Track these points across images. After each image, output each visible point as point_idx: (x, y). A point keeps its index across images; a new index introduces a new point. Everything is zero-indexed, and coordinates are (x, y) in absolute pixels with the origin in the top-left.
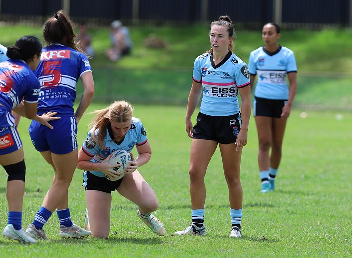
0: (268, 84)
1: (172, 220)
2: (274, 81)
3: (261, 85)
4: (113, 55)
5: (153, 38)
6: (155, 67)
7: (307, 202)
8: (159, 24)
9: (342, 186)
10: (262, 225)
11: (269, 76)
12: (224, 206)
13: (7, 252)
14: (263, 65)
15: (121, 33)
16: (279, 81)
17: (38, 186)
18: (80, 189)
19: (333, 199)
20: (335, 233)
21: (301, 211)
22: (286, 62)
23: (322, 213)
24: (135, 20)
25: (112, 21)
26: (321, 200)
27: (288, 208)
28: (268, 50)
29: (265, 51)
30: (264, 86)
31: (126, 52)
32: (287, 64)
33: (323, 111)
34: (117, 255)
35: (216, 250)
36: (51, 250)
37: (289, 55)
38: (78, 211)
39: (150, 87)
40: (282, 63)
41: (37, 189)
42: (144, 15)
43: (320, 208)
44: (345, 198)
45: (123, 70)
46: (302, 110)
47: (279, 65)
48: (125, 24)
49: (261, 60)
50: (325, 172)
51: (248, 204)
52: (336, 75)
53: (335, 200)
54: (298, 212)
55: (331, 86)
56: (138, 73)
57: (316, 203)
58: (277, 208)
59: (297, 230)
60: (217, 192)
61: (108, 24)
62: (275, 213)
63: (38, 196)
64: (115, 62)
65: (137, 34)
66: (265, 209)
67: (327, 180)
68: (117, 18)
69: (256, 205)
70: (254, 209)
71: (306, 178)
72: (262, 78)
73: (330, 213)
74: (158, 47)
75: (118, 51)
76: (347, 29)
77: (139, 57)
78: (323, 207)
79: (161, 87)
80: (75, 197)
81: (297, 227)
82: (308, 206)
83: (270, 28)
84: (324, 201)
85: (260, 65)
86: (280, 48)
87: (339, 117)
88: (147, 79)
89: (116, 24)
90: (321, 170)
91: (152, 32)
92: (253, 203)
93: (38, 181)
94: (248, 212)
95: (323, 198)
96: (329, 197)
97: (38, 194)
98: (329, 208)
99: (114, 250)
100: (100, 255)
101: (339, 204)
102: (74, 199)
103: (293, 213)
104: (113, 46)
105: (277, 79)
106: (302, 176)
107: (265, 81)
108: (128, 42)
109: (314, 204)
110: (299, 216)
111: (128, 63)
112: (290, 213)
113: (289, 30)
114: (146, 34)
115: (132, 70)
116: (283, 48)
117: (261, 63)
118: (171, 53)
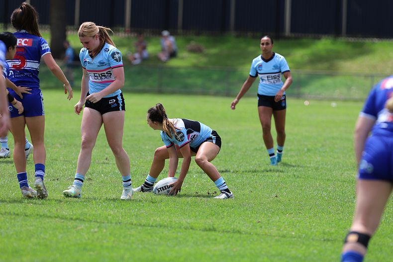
0: (266, 84)
1: (207, 181)
2: (271, 82)
3: (262, 85)
4: (163, 57)
5: (193, 44)
6: (195, 67)
7: (309, 169)
8: (198, 34)
9: (336, 157)
10: (275, 186)
11: (266, 79)
12: (246, 171)
13: (83, 206)
14: (262, 70)
15: (169, 40)
16: (275, 82)
17: (106, 156)
18: (138, 158)
19: (329, 167)
20: (330, 192)
21: (305, 175)
22: (279, 66)
23: (320, 178)
24: (180, 31)
25: (162, 31)
26: (320, 167)
27: (295, 173)
28: (265, 58)
29: (263, 58)
30: (264, 86)
31: (173, 55)
32: (280, 67)
33: (322, 100)
34: (166, 208)
35: (240, 205)
36: (116, 204)
37: (280, 59)
38: (136, 174)
39: (190, 81)
40: (276, 67)
41: (105, 158)
42: (187, 27)
43: (319, 173)
44: (338, 166)
45: (171, 68)
46: (306, 99)
47: (273, 69)
48: (172, 34)
49: (260, 66)
50: (323, 146)
51: (264, 170)
52: (332, 72)
53: (330, 168)
54: (302, 176)
55: (328, 81)
56: (182, 71)
57: (315, 169)
58: (286, 173)
59: (301, 190)
60: (241, 161)
61: (159, 34)
62: (285, 177)
63: (107, 163)
64: (165, 62)
65: (181, 41)
66: (277, 174)
67: (324, 152)
68: (166, 29)
69: (270, 170)
70: (269, 173)
71: (309, 150)
72: (263, 80)
73: (327, 178)
74: (196, 51)
75: (167, 54)
76: (340, 38)
77: (183, 58)
78: (321, 172)
79: (199, 81)
80: (134, 163)
81: (301, 188)
82: (310, 172)
83: (267, 40)
84: (322, 168)
85: (260, 70)
86: (274, 55)
87: (334, 104)
88: (189, 75)
89: (166, 33)
90: (320, 145)
91: (192, 40)
92: (269, 169)
93: (106, 152)
94: (264, 176)
95: (321, 166)
96: (326, 165)
97: (106, 161)
98: (326, 174)
99: (163, 204)
100: (153, 208)
101: (334, 171)
102: (133, 165)
103: (298, 177)
104: (163, 50)
105: (273, 80)
106: (306, 149)
107: (264, 82)
108: (174, 47)
109: (314, 170)
110: (303, 180)
111: (174, 63)
112: (296, 177)
113: (296, 38)
114: (189, 41)
115: (178, 68)
116: (276, 54)
117: (260, 68)
118: (206, 55)
